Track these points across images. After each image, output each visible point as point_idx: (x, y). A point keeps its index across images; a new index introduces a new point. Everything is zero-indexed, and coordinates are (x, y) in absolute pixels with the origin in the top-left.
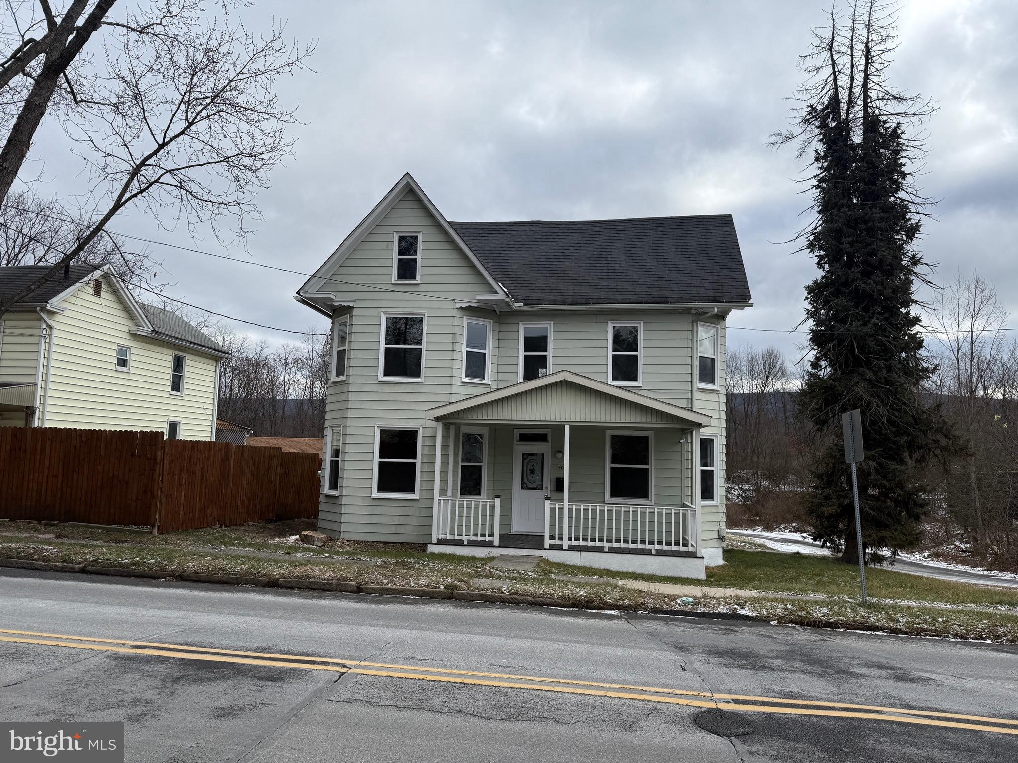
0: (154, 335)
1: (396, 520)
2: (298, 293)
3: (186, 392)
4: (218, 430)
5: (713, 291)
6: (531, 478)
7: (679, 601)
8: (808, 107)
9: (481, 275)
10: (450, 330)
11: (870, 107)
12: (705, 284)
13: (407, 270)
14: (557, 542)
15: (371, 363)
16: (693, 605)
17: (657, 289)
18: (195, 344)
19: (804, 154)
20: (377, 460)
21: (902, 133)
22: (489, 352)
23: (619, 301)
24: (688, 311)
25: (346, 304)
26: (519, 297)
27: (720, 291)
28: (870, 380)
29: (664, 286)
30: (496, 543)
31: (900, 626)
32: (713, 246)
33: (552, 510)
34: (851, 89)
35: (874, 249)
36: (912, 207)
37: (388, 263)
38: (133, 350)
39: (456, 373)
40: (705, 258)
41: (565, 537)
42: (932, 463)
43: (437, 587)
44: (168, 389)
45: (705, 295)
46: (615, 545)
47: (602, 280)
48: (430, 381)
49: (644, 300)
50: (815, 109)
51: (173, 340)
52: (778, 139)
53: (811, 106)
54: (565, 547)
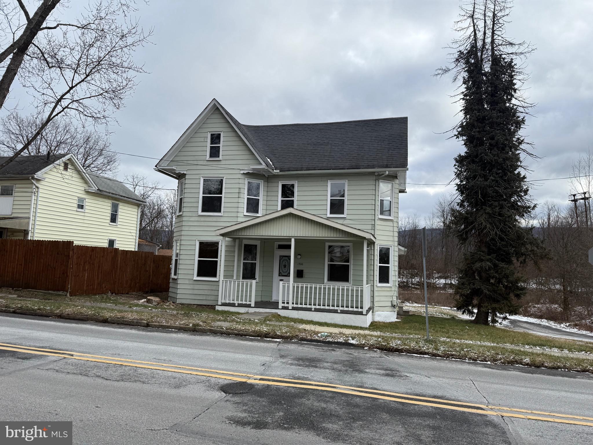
0: (99, 192)
1: (206, 292)
2: (156, 166)
3: (119, 223)
4: (139, 245)
5: (387, 162)
6: (284, 270)
7: (319, 335)
8: (458, 52)
9: (253, 154)
10: (237, 186)
11: (496, 50)
12: (383, 158)
13: (215, 152)
14: (286, 305)
15: (195, 205)
16: (325, 337)
17: (356, 161)
18: (124, 197)
19: (457, 80)
20: (197, 258)
21: (515, 65)
22: (261, 198)
23: (333, 168)
24: (373, 173)
25: (182, 172)
26: (278, 167)
27: (391, 161)
28: (488, 213)
29: (360, 159)
30: (253, 305)
31: (439, 353)
32: (392, 136)
33: (284, 287)
34: (484, 40)
35: (493, 135)
36: (520, 109)
37: (204, 149)
38: (87, 200)
39: (240, 210)
40: (387, 143)
41: (290, 302)
42: (530, 264)
43: (188, 325)
44: (109, 221)
45: (382, 164)
46: (318, 307)
47: (325, 157)
48: (226, 215)
49: (347, 167)
50: (462, 53)
51: (111, 195)
52: (440, 72)
53: (460, 51)
54: (290, 308)
